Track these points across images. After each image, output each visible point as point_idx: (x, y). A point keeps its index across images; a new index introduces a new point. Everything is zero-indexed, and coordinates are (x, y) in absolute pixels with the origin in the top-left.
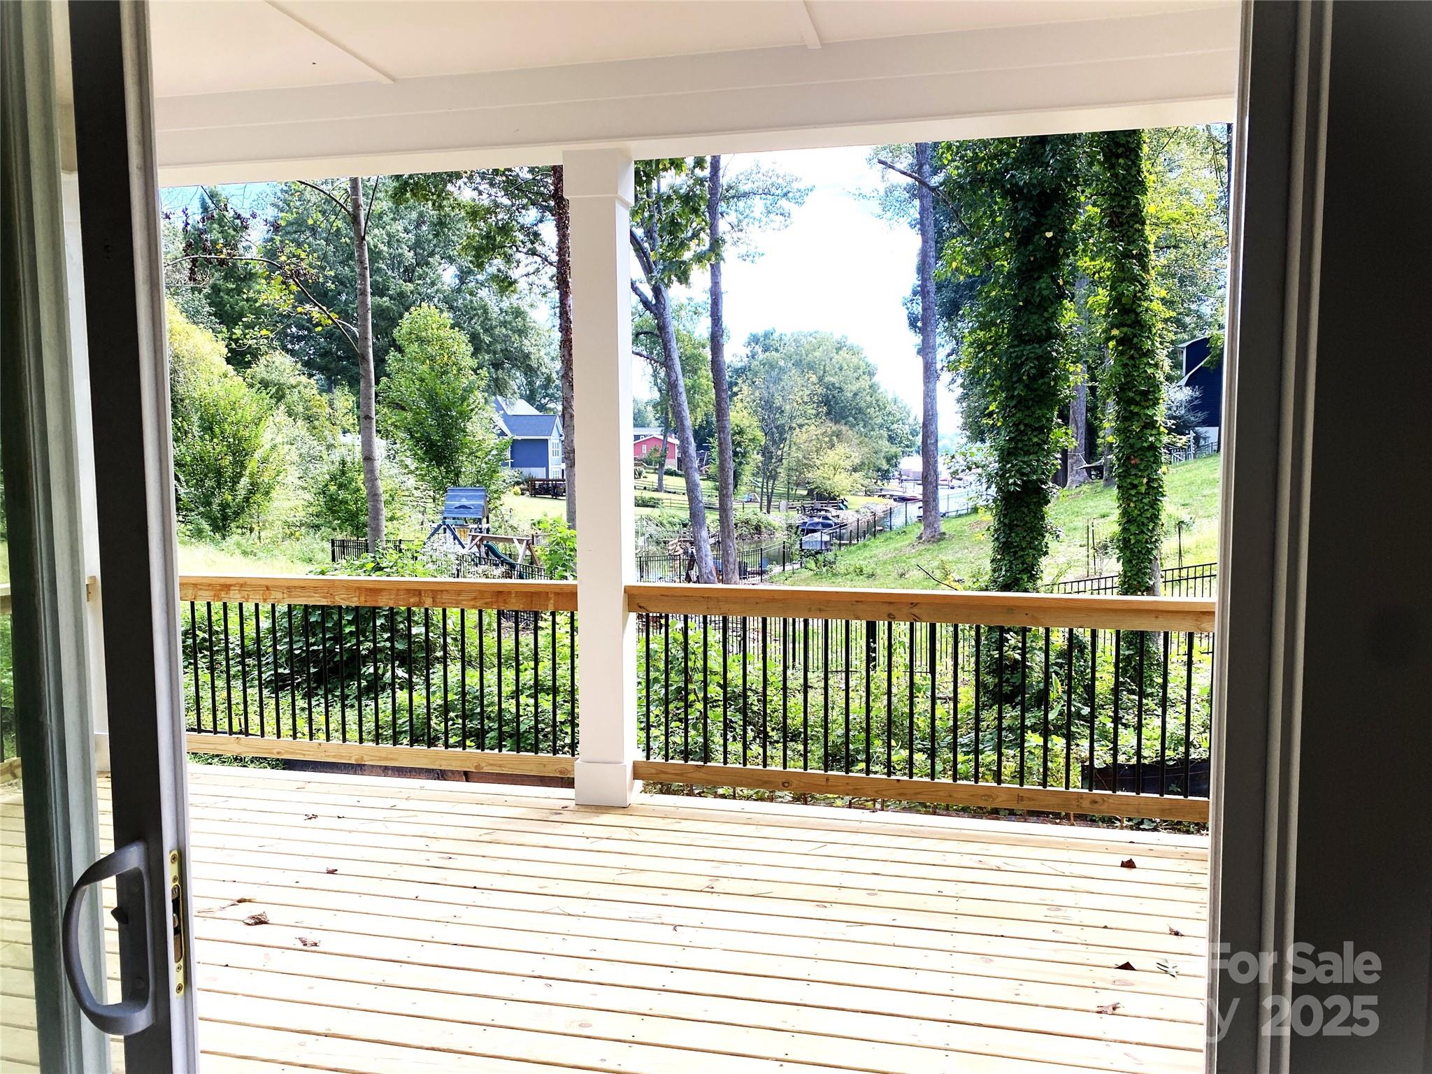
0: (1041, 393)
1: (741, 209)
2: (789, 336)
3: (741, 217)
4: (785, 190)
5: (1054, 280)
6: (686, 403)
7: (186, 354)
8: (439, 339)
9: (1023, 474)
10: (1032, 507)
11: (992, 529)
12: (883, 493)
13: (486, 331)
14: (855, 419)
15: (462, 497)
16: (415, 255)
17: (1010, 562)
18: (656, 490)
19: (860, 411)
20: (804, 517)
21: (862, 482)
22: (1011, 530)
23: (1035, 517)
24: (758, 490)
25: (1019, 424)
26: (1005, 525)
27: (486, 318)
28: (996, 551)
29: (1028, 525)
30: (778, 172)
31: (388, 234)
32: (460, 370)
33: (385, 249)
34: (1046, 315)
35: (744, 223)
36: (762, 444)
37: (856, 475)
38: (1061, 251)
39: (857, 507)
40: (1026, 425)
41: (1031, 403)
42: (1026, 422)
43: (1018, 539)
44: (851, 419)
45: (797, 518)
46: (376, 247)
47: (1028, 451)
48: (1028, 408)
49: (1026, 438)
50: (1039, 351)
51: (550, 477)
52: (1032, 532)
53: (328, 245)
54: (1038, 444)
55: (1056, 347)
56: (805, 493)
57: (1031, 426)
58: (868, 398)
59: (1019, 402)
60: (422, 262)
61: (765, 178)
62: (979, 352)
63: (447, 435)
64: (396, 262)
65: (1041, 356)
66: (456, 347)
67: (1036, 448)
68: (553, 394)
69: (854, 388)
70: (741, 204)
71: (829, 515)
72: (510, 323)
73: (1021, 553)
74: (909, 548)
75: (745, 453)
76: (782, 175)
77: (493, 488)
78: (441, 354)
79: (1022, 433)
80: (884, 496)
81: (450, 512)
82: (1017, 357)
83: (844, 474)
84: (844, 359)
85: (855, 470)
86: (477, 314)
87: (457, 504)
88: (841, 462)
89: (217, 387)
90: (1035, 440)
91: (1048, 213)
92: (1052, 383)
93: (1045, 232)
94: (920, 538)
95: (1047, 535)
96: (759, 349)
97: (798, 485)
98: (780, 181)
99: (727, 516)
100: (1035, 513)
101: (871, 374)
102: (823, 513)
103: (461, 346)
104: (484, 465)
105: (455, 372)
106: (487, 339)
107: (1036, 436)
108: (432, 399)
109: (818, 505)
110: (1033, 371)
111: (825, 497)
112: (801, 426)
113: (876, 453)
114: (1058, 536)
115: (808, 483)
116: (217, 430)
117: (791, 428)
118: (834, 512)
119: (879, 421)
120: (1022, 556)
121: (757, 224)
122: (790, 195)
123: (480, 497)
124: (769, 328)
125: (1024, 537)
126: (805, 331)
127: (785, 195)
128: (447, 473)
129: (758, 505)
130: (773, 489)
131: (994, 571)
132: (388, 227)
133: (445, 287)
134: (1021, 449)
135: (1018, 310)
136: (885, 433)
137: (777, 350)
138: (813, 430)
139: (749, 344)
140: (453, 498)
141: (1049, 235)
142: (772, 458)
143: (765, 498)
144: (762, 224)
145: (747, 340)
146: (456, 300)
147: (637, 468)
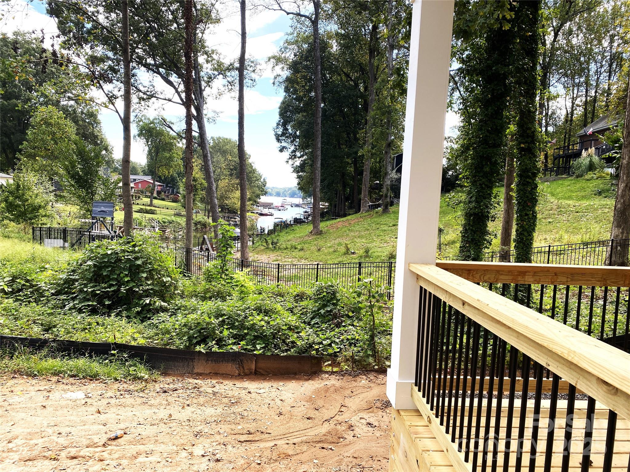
1: (233, 75)
4: (254, 69)
15: (101, 206)
18: (149, 206)
36: (205, 186)
66: (67, 129)
74: (307, 237)
78: (59, 132)
80: (254, 213)
81: (95, 214)
87: (99, 210)
94: (311, 232)
102: (233, 219)
109: (231, 216)
111: (234, 212)
123: (110, 207)
138: (227, 181)
140: (96, 206)
147: (138, 194)
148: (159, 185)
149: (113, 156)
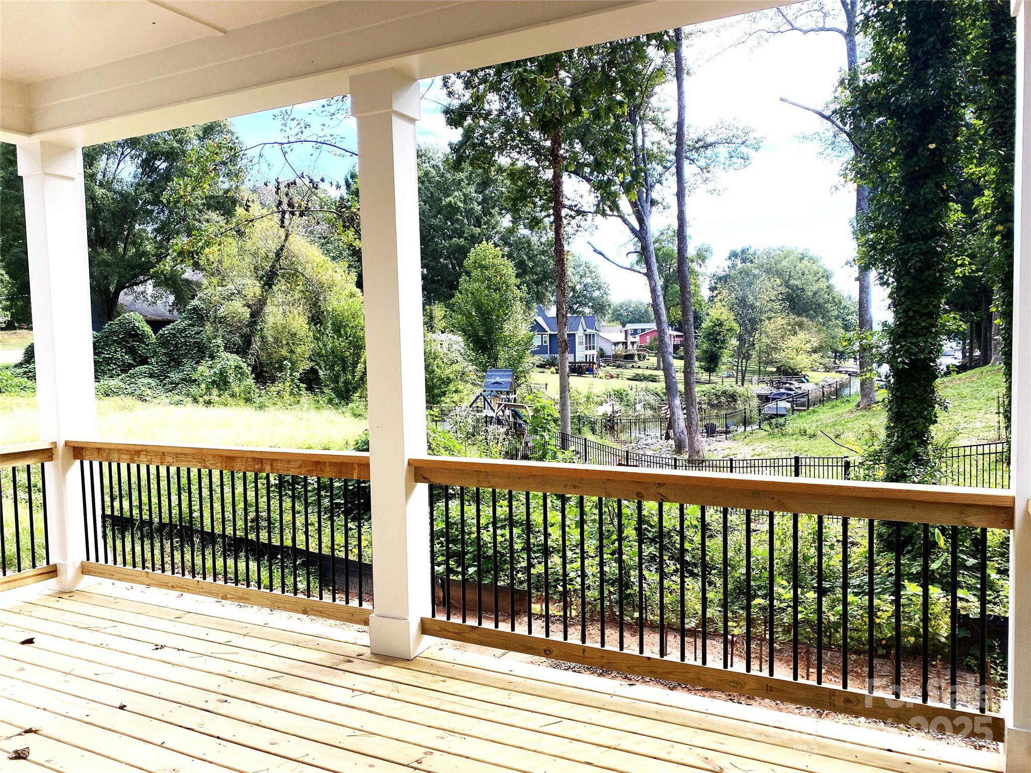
0: (928, 284)
1: (709, 155)
2: (762, 251)
3: (709, 162)
4: (744, 139)
5: (938, 186)
6: (663, 303)
7: (325, 281)
8: (494, 265)
9: (911, 354)
10: (922, 382)
11: (886, 401)
12: (840, 369)
13: (530, 258)
14: (815, 312)
15: (496, 376)
16: (483, 208)
17: (903, 429)
18: (656, 369)
19: (819, 306)
20: (772, 389)
21: (820, 361)
22: (903, 402)
23: (925, 391)
24: (735, 368)
25: (908, 310)
26: (897, 397)
27: (530, 250)
28: (890, 420)
29: (919, 398)
30: (737, 125)
31: (464, 195)
32: (508, 286)
33: (462, 205)
34: (931, 216)
35: (711, 167)
36: (738, 332)
37: (815, 356)
38: (945, 160)
39: (816, 381)
40: (914, 312)
41: (918, 292)
42: (914, 309)
43: (909, 410)
44: (811, 312)
45: (765, 389)
46: (456, 204)
47: (917, 333)
48: (917, 297)
49: (914, 323)
50: (924, 247)
51: (577, 361)
52: (922, 403)
53: (425, 205)
54: (926, 328)
55: (940, 243)
56: (775, 370)
57: (919, 312)
58: (826, 296)
59: (908, 292)
60: (486, 212)
61: (727, 131)
62: (871, 251)
63: (489, 332)
64: (469, 213)
65: (928, 252)
66: (505, 271)
67: (924, 331)
68: (581, 301)
69: (814, 289)
70: (709, 152)
71: (792, 387)
72: (547, 251)
73: (912, 422)
74: (848, 414)
75: (724, 340)
76: (741, 128)
77: (520, 369)
78: (495, 276)
79: (911, 318)
80: (840, 372)
81: (488, 387)
82: (904, 253)
83: (804, 356)
84: (806, 267)
85: (815, 351)
86: (523, 247)
87: (493, 381)
88: (802, 345)
89: (343, 303)
90: (923, 324)
91: (931, 127)
92: (938, 275)
93: (928, 145)
94: (858, 406)
95: (937, 406)
96: (738, 262)
97: (767, 363)
98: (740, 132)
99: (690, 388)
100: (925, 388)
101: (828, 278)
102: (787, 385)
103: (509, 270)
104: (514, 353)
105: (504, 288)
106: (530, 264)
107: (924, 321)
108: (479, 307)
109: (784, 379)
110: (919, 264)
111: (789, 373)
112: (769, 319)
113: (833, 338)
114: (946, 407)
115: (776, 362)
116: (342, 332)
117: (761, 320)
118: (797, 385)
119: (836, 313)
120: (913, 424)
121: (722, 167)
122: (748, 143)
123: (508, 376)
124: (746, 246)
125: (915, 408)
126: (774, 247)
127: (743, 143)
128: (488, 359)
129: (734, 379)
130: (746, 367)
131: (888, 436)
132: (464, 190)
133: (502, 229)
134: (910, 332)
135: (906, 213)
136: (840, 322)
137: (752, 262)
138: (780, 321)
139: (730, 258)
140: (490, 377)
141: (932, 146)
142: (745, 343)
143: (740, 374)
144: (726, 166)
145: (728, 255)
146: (510, 238)
147: (642, 353)
148: (677, 336)
149: (609, 298)
